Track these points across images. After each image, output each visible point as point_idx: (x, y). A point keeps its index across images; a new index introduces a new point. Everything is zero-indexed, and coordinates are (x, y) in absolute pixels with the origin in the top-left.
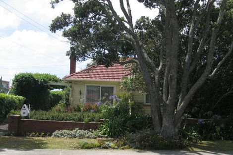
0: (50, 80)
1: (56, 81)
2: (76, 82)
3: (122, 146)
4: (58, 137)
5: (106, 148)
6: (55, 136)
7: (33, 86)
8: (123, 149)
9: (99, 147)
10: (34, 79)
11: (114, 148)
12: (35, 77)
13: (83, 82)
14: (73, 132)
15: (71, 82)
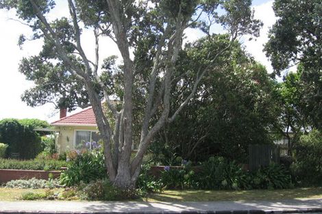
0: (38, 125)
1: (44, 127)
2: (65, 128)
3: (70, 197)
4: (12, 187)
5: (52, 199)
6: (9, 186)
7: (17, 132)
8: (70, 200)
9: (45, 198)
10: (19, 125)
11: (60, 199)
12: (20, 123)
13: (73, 128)
14: (28, 182)
15: (59, 127)
